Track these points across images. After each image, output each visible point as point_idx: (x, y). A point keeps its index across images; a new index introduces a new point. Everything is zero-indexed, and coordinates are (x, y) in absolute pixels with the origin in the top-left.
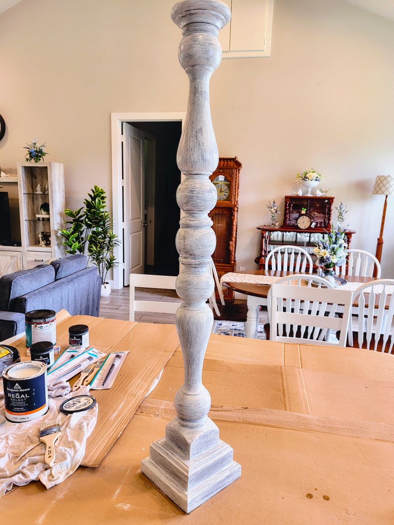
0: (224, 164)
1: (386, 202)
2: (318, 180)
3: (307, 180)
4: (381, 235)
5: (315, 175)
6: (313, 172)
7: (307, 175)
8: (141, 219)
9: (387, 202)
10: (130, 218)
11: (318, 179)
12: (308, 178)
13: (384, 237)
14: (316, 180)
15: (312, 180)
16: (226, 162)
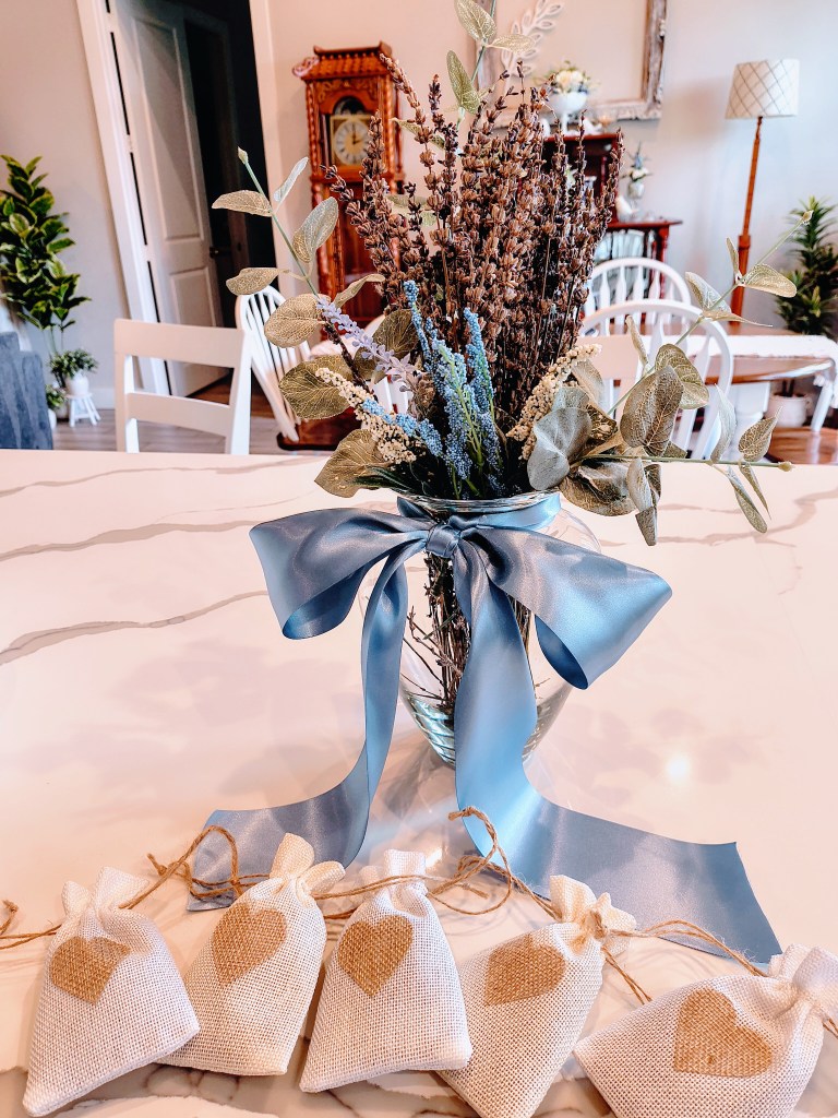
0: (352, 67)
1: (757, 136)
2: (586, 92)
3: (559, 90)
4: (746, 226)
5: (576, 77)
6: (572, 70)
7: (558, 79)
8: (202, 237)
9: (762, 137)
10: (165, 235)
11: (584, 87)
12: (561, 87)
13: (751, 231)
14: (580, 91)
15: (569, 91)
16: (358, 60)
